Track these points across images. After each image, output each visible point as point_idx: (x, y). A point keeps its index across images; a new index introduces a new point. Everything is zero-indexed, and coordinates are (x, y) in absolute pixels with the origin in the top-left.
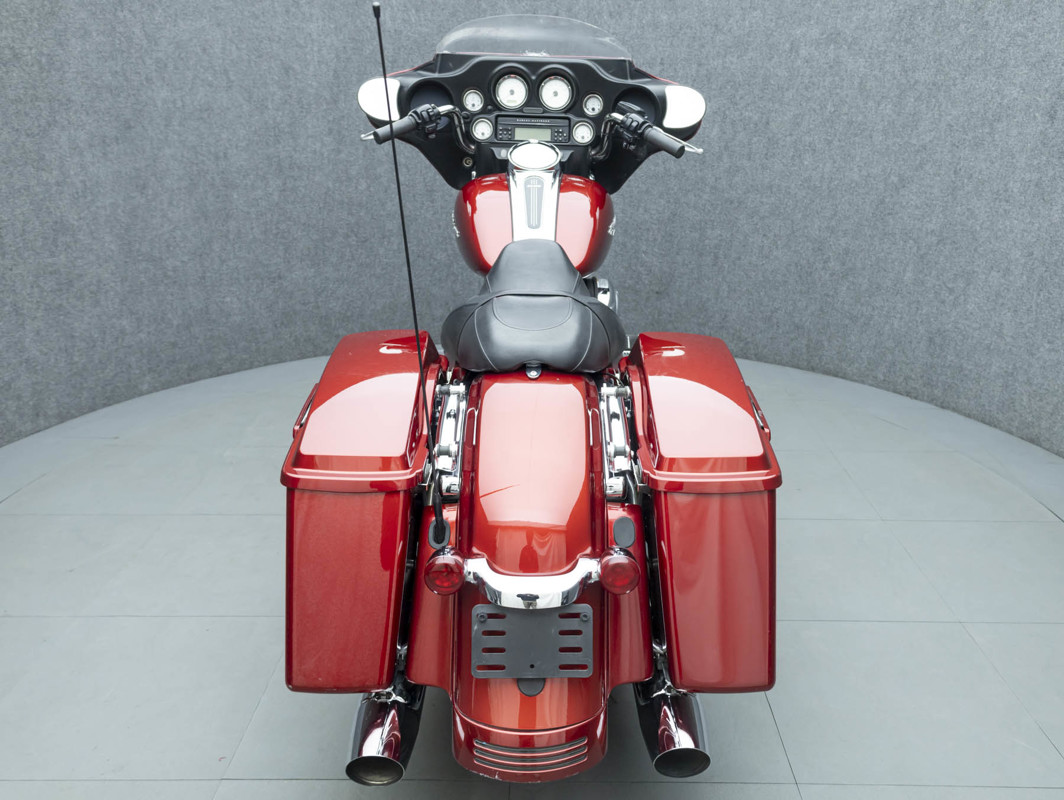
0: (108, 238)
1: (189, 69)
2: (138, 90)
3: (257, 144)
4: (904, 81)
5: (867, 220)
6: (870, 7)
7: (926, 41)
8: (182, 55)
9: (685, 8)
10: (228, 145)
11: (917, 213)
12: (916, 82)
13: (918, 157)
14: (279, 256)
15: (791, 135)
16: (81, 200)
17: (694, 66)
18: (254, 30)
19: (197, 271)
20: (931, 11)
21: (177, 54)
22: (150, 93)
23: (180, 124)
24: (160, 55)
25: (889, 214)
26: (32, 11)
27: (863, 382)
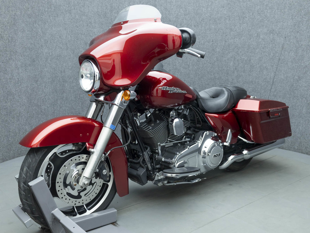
0: (24, 98)
1: (55, 43)
2: (38, 49)
3: (75, 68)
4: (297, 45)
5: (287, 92)
6: (284, 22)
7: (304, 32)
8: (53, 39)
9: (220, 24)
10: (65, 68)
11: (305, 88)
12: (302, 45)
13: (305, 70)
14: (80, 106)
15: (259, 64)
16: (17, 84)
17: (224, 42)
18: (77, 31)
19: (52, 110)
20: (305, 22)
21: (52, 38)
22: (42, 50)
23: (50, 61)
24: (46, 38)
25: (296, 89)
26: (8, 23)
27: (290, 150)
